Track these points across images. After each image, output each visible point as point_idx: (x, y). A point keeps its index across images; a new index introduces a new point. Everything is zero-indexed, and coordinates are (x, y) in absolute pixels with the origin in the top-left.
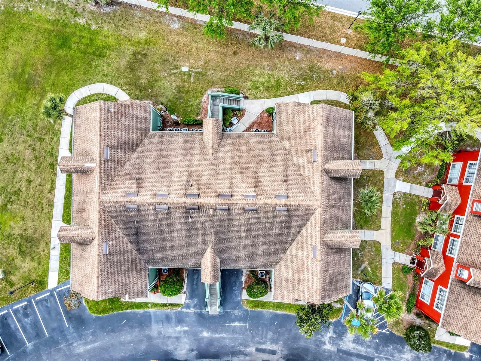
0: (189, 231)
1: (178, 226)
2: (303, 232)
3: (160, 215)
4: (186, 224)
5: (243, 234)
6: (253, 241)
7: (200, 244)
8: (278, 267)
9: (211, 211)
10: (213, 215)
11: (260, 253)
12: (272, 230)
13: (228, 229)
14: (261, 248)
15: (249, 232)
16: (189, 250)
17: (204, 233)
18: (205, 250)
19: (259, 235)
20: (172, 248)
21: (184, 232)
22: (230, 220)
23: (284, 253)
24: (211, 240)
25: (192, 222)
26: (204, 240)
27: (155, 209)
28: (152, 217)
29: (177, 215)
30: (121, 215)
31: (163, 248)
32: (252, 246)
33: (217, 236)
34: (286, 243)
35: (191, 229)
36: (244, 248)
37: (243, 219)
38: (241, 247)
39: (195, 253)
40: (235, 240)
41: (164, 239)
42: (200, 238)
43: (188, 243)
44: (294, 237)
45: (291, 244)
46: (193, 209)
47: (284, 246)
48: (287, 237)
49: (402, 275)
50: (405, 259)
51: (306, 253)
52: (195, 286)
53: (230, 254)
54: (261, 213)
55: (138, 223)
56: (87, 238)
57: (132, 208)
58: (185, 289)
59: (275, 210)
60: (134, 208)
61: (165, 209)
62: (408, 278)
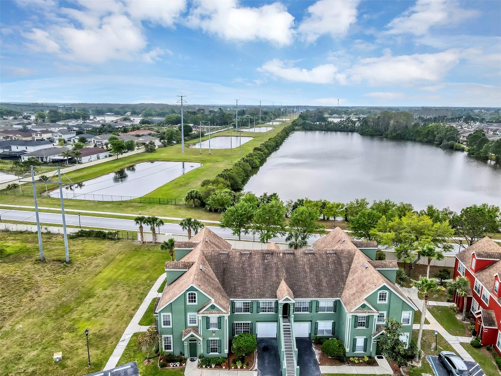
0: (265, 269)
1: (257, 265)
2: (353, 265)
3: (244, 258)
4: (263, 264)
5: (308, 270)
6: (317, 276)
7: (274, 279)
8: (343, 295)
9: (281, 255)
10: (283, 258)
11: (324, 284)
12: (329, 267)
13: (295, 267)
14: (324, 281)
15: (311, 268)
16: (265, 284)
17: (277, 270)
18: (279, 283)
19: (320, 270)
20: (251, 282)
21: (261, 269)
22: (296, 261)
23: (344, 284)
24: (283, 275)
25: (267, 262)
26: (278, 276)
27: (241, 254)
28: (237, 260)
29: (257, 258)
30: (215, 259)
31: (244, 282)
32: (317, 279)
33: (287, 271)
34: (343, 276)
35: (267, 268)
36: (311, 281)
37: (305, 260)
38: (308, 280)
39: (270, 286)
40: (302, 275)
41: (245, 275)
42: (274, 274)
43: (265, 278)
44: (348, 271)
45: (347, 277)
46: (268, 253)
47: (343, 279)
48: (342, 271)
49: (476, 350)
50: (468, 340)
51: (360, 272)
52: (266, 365)
53: (301, 286)
54: (318, 256)
55: (226, 263)
56: (188, 263)
57: (223, 254)
58: (256, 367)
59: (326, 254)
60: (225, 254)
61: (247, 254)
62: (484, 352)
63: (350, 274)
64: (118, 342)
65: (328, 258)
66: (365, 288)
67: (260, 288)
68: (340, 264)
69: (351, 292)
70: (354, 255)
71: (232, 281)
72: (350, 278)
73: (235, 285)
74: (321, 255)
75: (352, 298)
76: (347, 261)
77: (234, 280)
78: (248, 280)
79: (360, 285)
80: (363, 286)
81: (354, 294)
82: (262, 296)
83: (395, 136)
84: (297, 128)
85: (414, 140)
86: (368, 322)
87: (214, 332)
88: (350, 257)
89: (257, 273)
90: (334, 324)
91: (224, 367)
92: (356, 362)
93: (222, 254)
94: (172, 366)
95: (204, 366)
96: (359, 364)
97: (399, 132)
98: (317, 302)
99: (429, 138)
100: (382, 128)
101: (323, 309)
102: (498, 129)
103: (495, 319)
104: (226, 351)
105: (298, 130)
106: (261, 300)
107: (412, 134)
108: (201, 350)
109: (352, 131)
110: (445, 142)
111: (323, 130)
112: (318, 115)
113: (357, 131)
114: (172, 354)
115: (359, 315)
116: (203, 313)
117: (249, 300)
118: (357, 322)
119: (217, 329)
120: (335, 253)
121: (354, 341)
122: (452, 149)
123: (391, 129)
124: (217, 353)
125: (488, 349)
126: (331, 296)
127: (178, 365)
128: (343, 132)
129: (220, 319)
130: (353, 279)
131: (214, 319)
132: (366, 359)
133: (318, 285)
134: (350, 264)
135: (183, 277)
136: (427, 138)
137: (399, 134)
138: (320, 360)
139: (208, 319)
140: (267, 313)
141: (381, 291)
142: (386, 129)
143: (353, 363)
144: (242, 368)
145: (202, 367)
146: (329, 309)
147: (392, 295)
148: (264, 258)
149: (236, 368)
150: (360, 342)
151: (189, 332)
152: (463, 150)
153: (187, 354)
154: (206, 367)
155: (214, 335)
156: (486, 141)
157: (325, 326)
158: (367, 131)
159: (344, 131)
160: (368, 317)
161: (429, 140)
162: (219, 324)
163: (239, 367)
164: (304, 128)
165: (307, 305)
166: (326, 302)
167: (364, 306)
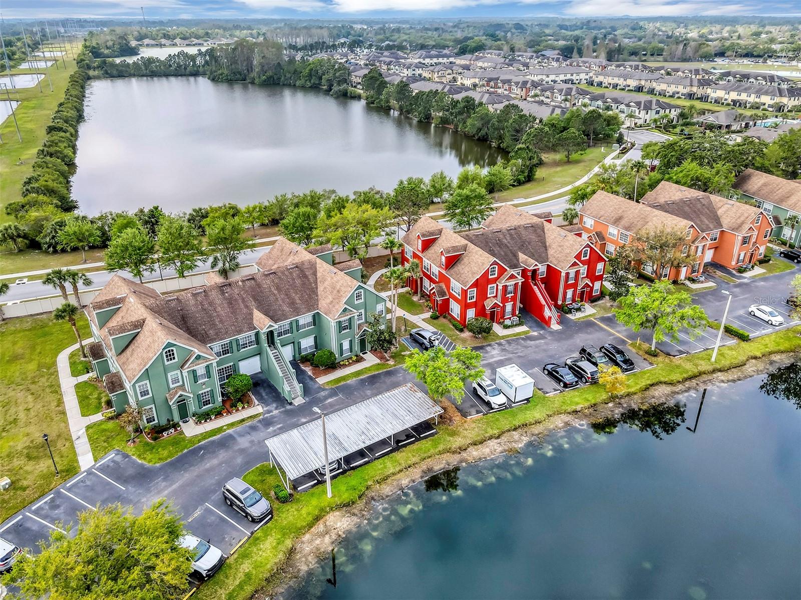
0: (230, 303)
1: (218, 302)
2: (319, 275)
3: (199, 299)
4: (225, 299)
5: (276, 292)
6: (287, 295)
7: (245, 311)
8: (320, 306)
9: (240, 283)
10: (244, 286)
11: (298, 301)
12: (296, 282)
13: (261, 292)
14: (296, 298)
15: (278, 288)
16: (237, 319)
17: (243, 301)
18: (251, 314)
19: (288, 289)
20: (221, 321)
21: (226, 305)
22: (259, 285)
23: (317, 296)
24: (252, 304)
25: (229, 296)
26: (247, 307)
27: (194, 295)
28: (192, 302)
29: (214, 295)
30: (163, 308)
31: (213, 324)
32: (288, 298)
33: (255, 299)
34: (313, 289)
35: (231, 302)
36: (283, 302)
37: (268, 282)
38: (281, 302)
39: (244, 319)
40: (272, 298)
41: (210, 316)
42: (242, 306)
43: (234, 312)
44: (316, 282)
45: (317, 288)
46: (225, 286)
47: (314, 291)
48: (311, 283)
49: (435, 321)
50: (428, 315)
51: (329, 279)
52: (266, 397)
53: (275, 310)
54: (280, 274)
55: (181, 310)
56: (138, 321)
57: (172, 300)
58: (257, 402)
59: (288, 269)
60: (174, 300)
61: (201, 292)
62: (442, 320)
63: (319, 284)
64: (72, 442)
65: (291, 273)
66: (342, 293)
67: (234, 325)
68: (306, 277)
69: (328, 301)
70: (315, 263)
71: (198, 326)
72: (320, 289)
73: (204, 329)
74: (283, 273)
75: (331, 306)
76: (312, 272)
77: (201, 325)
78: (217, 321)
79: (335, 292)
80: (338, 291)
81: (332, 301)
82: (240, 332)
83: (265, 81)
84: (91, 73)
86: (350, 324)
87: (204, 384)
88: (313, 267)
89: (222, 310)
90: (316, 338)
91: (225, 414)
92: (347, 363)
93: (170, 301)
94: (165, 435)
95: (203, 421)
96: (350, 364)
97: (269, 73)
98: (297, 321)
99: (312, 81)
100: (242, 67)
101: (304, 326)
102: (391, 62)
103: (446, 290)
104: (220, 399)
105: (97, 78)
106: (239, 337)
107: (288, 75)
108: (192, 407)
109: (195, 74)
110: (335, 88)
111: (143, 76)
112: (120, 43)
113: (204, 74)
114: (157, 425)
115: (341, 319)
116: (188, 368)
117: (227, 341)
118: (341, 327)
119: (207, 379)
120: (297, 267)
121: (341, 345)
122: (345, 97)
123: (257, 70)
124: (211, 405)
125: (445, 317)
126: (309, 311)
127: (173, 431)
128: (180, 77)
129: (208, 367)
130: (325, 288)
131: (201, 369)
132: (354, 358)
133: (292, 304)
134: (315, 274)
135: (137, 338)
136: (310, 81)
137: (271, 77)
138: (314, 374)
139: (194, 371)
140: (248, 348)
141: (357, 292)
142: (250, 69)
143: (345, 366)
144: (243, 408)
145: (200, 423)
146: (308, 325)
147: (367, 293)
148: (223, 293)
149: (237, 410)
150: (346, 345)
151: (176, 392)
152: (358, 97)
153: (176, 418)
154: (206, 421)
155: (204, 387)
156: (383, 84)
157: (307, 343)
158: (221, 74)
159: (181, 75)
160: (350, 318)
161: (314, 84)
162: (208, 374)
163: (240, 408)
164: (107, 73)
165: (287, 327)
166: (305, 319)
167: (345, 310)
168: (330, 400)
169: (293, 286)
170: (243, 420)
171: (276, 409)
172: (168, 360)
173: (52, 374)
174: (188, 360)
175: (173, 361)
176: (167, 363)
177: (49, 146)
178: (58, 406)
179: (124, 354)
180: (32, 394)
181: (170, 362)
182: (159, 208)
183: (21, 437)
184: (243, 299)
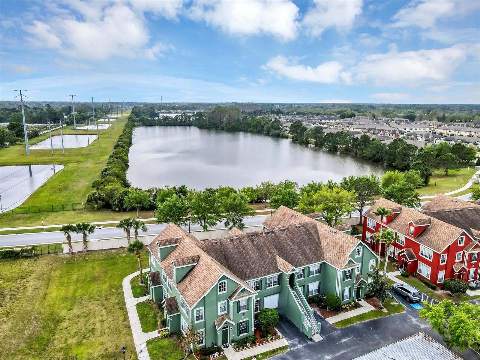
0: (258, 249)
1: (250, 247)
2: (320, 233)
3: (235, 243)
4: (254, 245)
5: (291, 243)
6: (299, 247)
7: (270, 256)
8: (325, 257)
9: (264, 235)
10: (267, 237)
11: (308, 252)
12: (304, 237)
13: (280, 242)
14: (307, 250)
15: (292, 241)
16: (265, 262)
17: (268, 249)
18: (275, 259)
19: (299, 242)
20: (253, 263)
21: (255, 250)
22: (278, 238)
23: (322, 249)
24: (275, 251)
25: (257, 243)
26: (271, 253)
27: (231, 240)
28: (231, 246)
29: (246, 241)
30: (210, 249)
31: (247, 264)
32: (301, 249)
33: (277, 248)
34: (317, 243)
35: (259, 248)
36: (297, 252)
37: (284, 235)
38: (295, 252)
39: (270, 262)
40: (288, 248)
41: (245, 258)
42: (267, 252)
43: (262, 256)
44: (319, 239)
45: (320, 243)
46: (253, 235)
47: (318, 245)
48: (315, 240)
49: (407, 279)
50: (398, 273)
51: (330, 237)
52: (287, 331)
53: (292, 257)
54: (291, 230)
55: (223, 251)
56: (195, 257)
57: (216, 243)
58: (281, 336)
59: (297, 227)
60: (218, 243)
61: (237, 239)
62: (412, 279)
63: (321, 240)
64: (136, 355)
65: (299, 230)
66: (345, 248)
67: (264, 267)
68: (311, 234)
69: (333, 254)
70: (316, 224)
71: (237, 265)
72: (324, 244)
73: (241, 268)
74: (293, 229)
75: (336, 258)
76: (314, 231)
78: (250, 262)
79: (338, 247)
80: (341, 246)
81: (336, 254)
82: (268, 273)
83: (230, 128)
84: (136, 124)
85: (245, 131)
86: (352, 274)
87: (243, 314)
88: (315, 227)
89: (253, 254)
90: (320, 283)
91: (257, 344)
92: (348, 307)
93: (215, 243)
94: (211, 358)
95: (241, 348)
96: (351, 309)
97: (233, 124)
98: (309, 268)
99: (258, 128)
100: (217, 121)
101: (313, 273)
103: (414, 254)
104: (253, 329)
105: (139, 126)
106: (267, 277)
107: (243, 125)
108: (233, 335)
109: (190, 125)
110: (273, 132)
111: (162, 125)
112: (150, 111)
113: (195, 125)
114: (204, 347)
115: (346, 270)
116: (235, 299)
117: (258, 279)
118: (346, 276)
119: (246, 311)
120: (303, 226)
121: (343, 291)
122: (279, 136)
123: (225, 122)
124: (246, 334)
125: (414, 276)
126: (318, 260)
127: (217, 355)
128: (181, 126)
129: (248, 300)
130: (328, 243)
131: (243, 301)
132: (353, 304)
133: (304, 254)
134: (317, 232)
135: (195, 270)
136: (256, 129)
137: (233, 126)
138: (322, 314)
139: (238, 302)
140: (273, 287)
141: (358, 248)
142: (221, 122)
143: (346, 310)
144: (272, 339)
145: (239, 349)
146: (316, 272)
147: (365, 248)
148: (252, 241)
149: (267, 341)
150: (347, 293)
151: (223, 320)
152: (287, 137)
153: (220, 343)
154: (243, 348)
155: (243, 317)
157: (314, 287)
158: (205, 125)
159: (182, 125)
160: (352, 270)
161: (258, 130)
162: (248, 307)
163: (269, 339)
164: (144, 124)
165: (301, 272)
166: (314, 267)
167: (350, 262)
168: (344, 340)
169: (302, 239)
170: (274, 351)
171: (300, 343)
172: (220, 291)
173: (119, 294)
174: (235, 292)
175: (224, 292)
176: (219, 293)
177: (116, 154)
178: (124, 321)
179: (183, 282)
180: (106, 308)
181: (222, 293)
182: (185, 187)
183: (97, 345)
184: (267, 247)
